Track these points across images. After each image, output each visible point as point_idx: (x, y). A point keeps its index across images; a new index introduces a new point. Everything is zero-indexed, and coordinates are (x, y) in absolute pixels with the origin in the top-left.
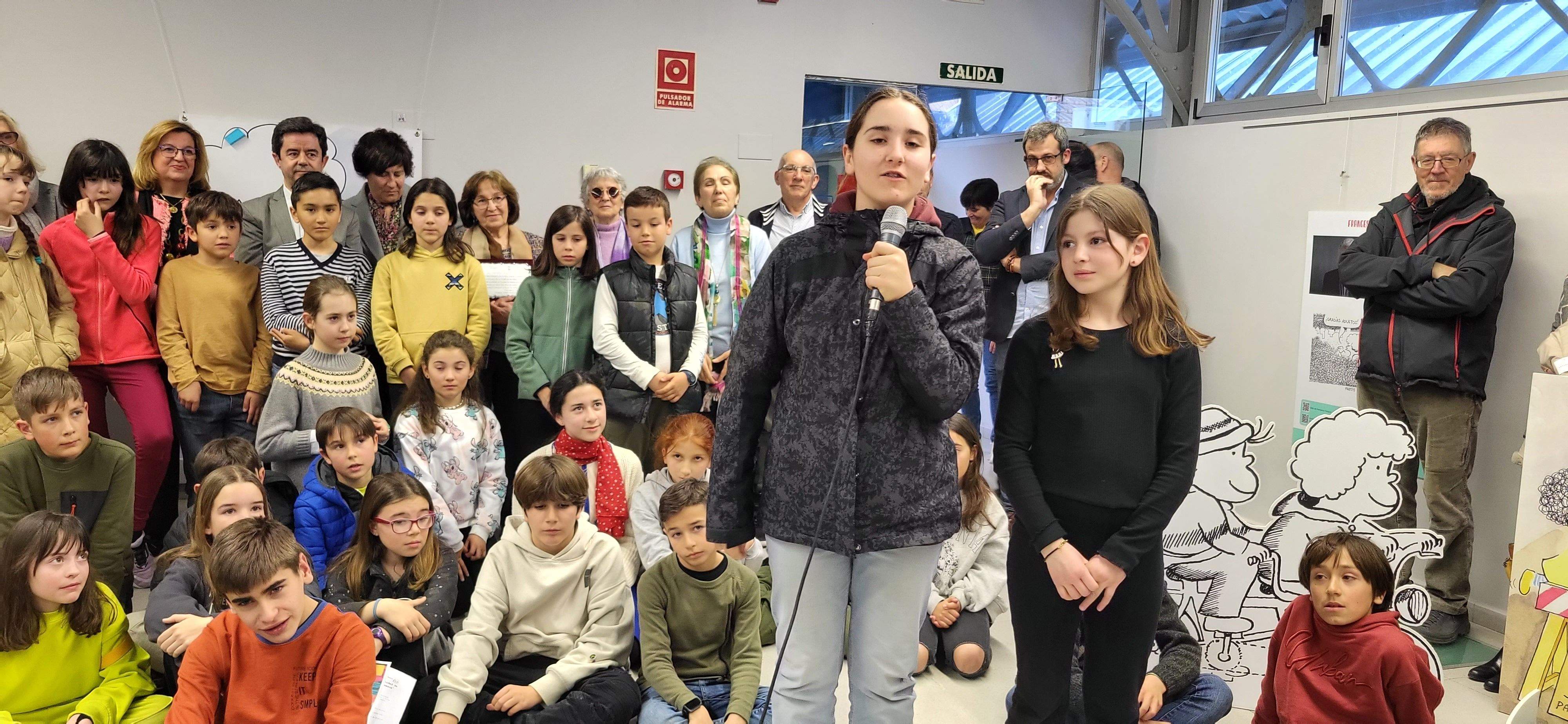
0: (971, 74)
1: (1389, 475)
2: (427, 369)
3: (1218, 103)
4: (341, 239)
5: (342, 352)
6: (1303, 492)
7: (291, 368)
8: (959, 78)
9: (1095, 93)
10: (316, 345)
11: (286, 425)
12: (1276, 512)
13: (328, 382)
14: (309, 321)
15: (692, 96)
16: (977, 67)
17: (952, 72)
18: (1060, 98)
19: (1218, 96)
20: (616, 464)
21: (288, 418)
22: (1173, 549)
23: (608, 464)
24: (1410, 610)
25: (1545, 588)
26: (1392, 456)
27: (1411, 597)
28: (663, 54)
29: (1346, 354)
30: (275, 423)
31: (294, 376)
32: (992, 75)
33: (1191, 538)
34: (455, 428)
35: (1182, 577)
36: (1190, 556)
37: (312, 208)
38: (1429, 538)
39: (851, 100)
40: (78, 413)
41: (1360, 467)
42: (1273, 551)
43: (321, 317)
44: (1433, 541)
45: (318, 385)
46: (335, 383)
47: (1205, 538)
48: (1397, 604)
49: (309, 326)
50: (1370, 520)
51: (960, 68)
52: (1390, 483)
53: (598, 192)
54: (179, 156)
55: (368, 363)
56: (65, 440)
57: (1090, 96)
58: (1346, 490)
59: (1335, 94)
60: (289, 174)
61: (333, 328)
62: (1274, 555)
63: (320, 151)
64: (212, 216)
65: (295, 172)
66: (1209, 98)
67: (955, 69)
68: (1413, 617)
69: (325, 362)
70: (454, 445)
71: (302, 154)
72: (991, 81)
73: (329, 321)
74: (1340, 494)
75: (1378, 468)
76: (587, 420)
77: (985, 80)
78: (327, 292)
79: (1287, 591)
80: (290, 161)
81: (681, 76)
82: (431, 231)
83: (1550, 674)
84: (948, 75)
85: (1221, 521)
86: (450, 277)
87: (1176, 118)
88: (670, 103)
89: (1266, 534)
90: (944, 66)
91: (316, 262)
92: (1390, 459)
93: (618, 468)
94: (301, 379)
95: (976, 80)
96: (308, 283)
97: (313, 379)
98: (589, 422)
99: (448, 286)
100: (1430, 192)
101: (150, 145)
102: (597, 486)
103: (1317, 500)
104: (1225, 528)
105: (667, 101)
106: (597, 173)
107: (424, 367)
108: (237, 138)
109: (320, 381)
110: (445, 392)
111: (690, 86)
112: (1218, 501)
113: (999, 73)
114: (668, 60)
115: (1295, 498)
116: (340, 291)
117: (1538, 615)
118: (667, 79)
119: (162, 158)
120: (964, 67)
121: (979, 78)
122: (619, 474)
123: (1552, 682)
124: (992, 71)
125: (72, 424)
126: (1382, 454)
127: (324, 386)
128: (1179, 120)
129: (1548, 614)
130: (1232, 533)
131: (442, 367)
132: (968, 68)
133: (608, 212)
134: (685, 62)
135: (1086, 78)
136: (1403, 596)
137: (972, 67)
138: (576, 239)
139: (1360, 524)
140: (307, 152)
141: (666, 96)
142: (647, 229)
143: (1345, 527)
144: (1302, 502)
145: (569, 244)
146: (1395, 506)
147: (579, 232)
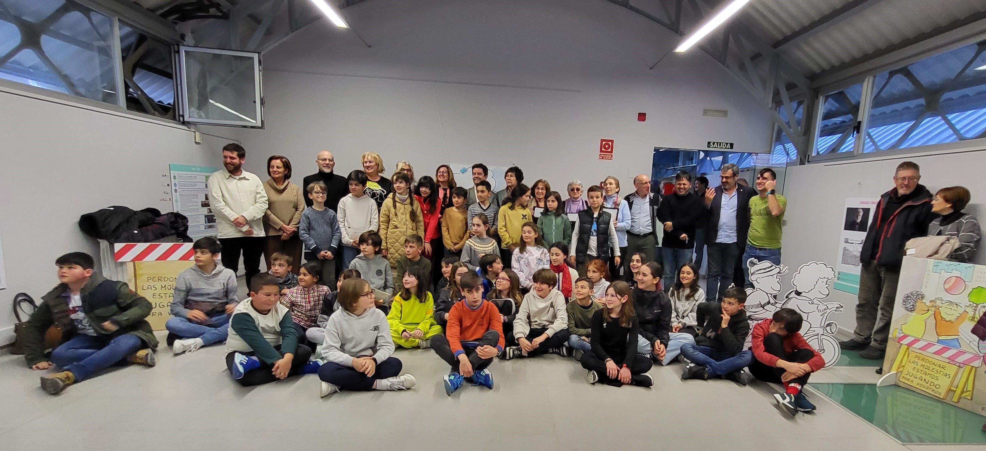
0: (720, 145)
1: (826, 284)
3: (816, 157)
4: (490, 202)
6: (796, 290)
8: (715, 147)
9: (772, 152)
12: (787, 297)
13: (481, 247)
15: (612, 155)
16: (722, 143)
17: (713, 145)
18: (757, 154)
19: (818, 153)
22: (750, 310)
23: (567, 273)
24: (831, 329)
25: (902, 335)
26: (828, 278)
27: (831, 325)
28: (602, 141)
29: (855, 254)
32: (729, 146)
33: (757, 306)
34: (531, 253)
35: (753, 319)
36: (756, 312)
38: (839, 306)
39: (682, 157)
41: (817, 282)
45: (475, 247)
46: (483, 247)
47: (761, 306)
50: (819, 300)
51: (716, 143)
52: (827, 287)
53: (573, 190)
54: (442, 174)
55: (494, 241)
58: (811, 290)
59: (861, 152)
60: (476, 181)
63: (483, 174)
65: (478, 180)
66: (814, 154)
67: (714, 144)
68: (831, 332)
69: (479, 240)
70: (530, 258)
71: (477, 174)
72: (728, 148)
74: (809, 291)
75: (823, 282)
77: (726, 148)
81: (608, 148)
83: (901, 366)
84: (711, 146)
85: (768, 300)
86: (523, 215)
89: (783, 305)
90: (709, 143)
91: (483, 209)
94: (472, 244)
95: (722, 148)
99: (523, 218)
100: (901, 192)
102: (563, 280)
103: (801, 293)
104: (769, 303)
105: (603, 157)
106: (573, 182)
108: (464, 171)
110: (529, 242)
111: (611, 152)
112: (767, 293)
113: (732, 145)
114: (604, 143)
115: (794, 292)
117: (898, 345)
118: (603, 149)
121: (724, 147)
123: (901, 369)
124: (729, 144)
126: (824, 278)
127: (477, 248)
128: (802, 163)
129: (902, 344)
130: (771, 304)
133: (577, 196)
134: (610, 143)
135: (769, 147)
136: (829, 325)
137: (720, 143)
138: (553, 201)
139: (815, 301)
140: (478, 174)
141: (603, 156)
142: (595, 199)
143: (810, 302)
144: (796, 294)
145: (551, 203)
146: (828, 295)
147: (554, 199)
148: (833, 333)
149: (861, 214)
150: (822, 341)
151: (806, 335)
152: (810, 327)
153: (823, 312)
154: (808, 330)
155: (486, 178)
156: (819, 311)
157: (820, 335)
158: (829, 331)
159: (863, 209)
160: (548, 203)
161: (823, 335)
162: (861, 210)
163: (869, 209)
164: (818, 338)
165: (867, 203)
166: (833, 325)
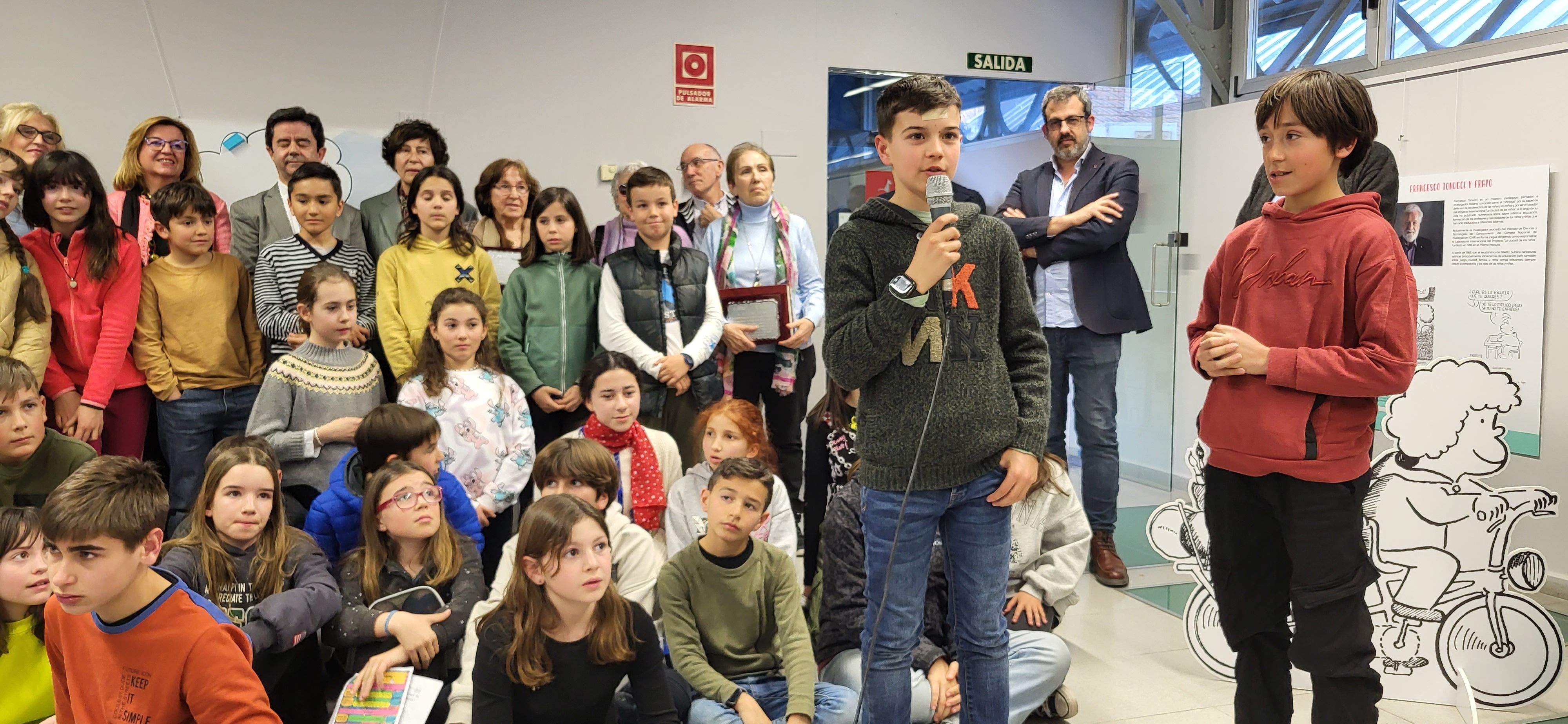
0: (999, 64)
1: (1494, 428)
2: (436, 329)
3: (1260, 78)
4: (338, 234)
5: (341, 346)
6: (1401, 452)
7: (285, 362)
8: (988, 68)
9: (1127, 78)
10: (314, 339)
11: (277, 424)
13: (324, 378)
14: (305, 313)
15: (712, 91)
16: (1005, 56)
17: (980, 62)
18: (1092, 87)
19: (1259, 73)
20: (651, 450)
21: (280, 416)
23: (645, 449)
24: (1525, 576)
26: (1497, 408)
27: (1525, 562)
28: (680, 49)
30: (264, 422)
31: (287, 370)
32: (1021, 64)
34: (467, 389)
37: (304, 199)
38: (1542, 495)
40: (30, 406)
41: (1462, 422)
42: (1370, 518)
43: (318, 307)
44: (1547, 498)
45: (314, 381)
46: (332, 379)
48: (1511, 570)
49: (305, 318)
50: (1475, 479)
51: (988, 58)
52: (1497, 438)
54: (166, 149)
55: (371, 358)
56: (15, 436)
57: (1122, 84)
58: (1448, 447)
59: (1387, 58)
60: (282, 166)
61: (333, 318)
62: (1371, 523)
64: (188, 212)
65: (287, 163)
66: (1250, 74)
67: (983, 59)
68: (1528, 583)
69: (322, 356)
70: (468, 406)
71: (293, 143)
72: (1020, 70)
73: (327, 311)
74: (1442, 452)
75: (1482, 421)
76: (617, 408)
77: (1014, 70)
78: (323, 279)
79: (1387, 562)
80: (281, 152)
81: (700, 71)
82: (438, 217)
84: (976, 66)
86: (459, 269)
87: (1216, 100)
88: (689, 99)
90: (971, 56)
91: (317, 255)
92: (1495, 411)
93: (654, 454)
94: (295, 373)
95: (1005, 70)
96: (302, 272)
97: (309, 373)
98: (619, 410)
99: (457, 278)
101: (135, 140)
102: (631, 474)
103: (1416, 460)
105: (686, 97)
107: (432, 328)
109: (317, 376)
110: (457, 353)
111: (710, 81)
113: (1028, 61)
114: (685, 55)
115: (1392, 459)
116: (338, 278)
118: (685, 74)
119: (148, 151)
120: (992, 56)
121: (1008, 68)
122: (655, 460)
124: (1021, 60)
125: (24, 419)
126: (1486, 406)
127: (320, 382)
128: (1218, 99)
131: (453, 325)
132: (996, 58)
134: (704, 56)
135: (1119, 65)
136: (1516, 560)
137: (999, 57)
138: (559, 220)
139: (1465, 485)
140: (298, 141)
141: (685, 93)
142: (655, 210)
143: (1449, 488)
144: (1399, 463)
145: (553, 226)
146: (1503, 463)
147: (563, 213)
148: (1534, 588)
149: (1419, 218)
150: (1499, 616)
151: (1446, 598)
152: (1458, 571)
153: (1494, 519)
154: (1452, 582)
155: (322, 156)
156: (1481, 516)
157: (1491, 596)
158: (1523, 584)
159: (1420, 204)
160: (540, 226)
161: (1501, 594)
162: (1417, 209)
163: (1441, 203)
164: (1487, 606)
165: (1434, 187)
166: (1533, 563)
